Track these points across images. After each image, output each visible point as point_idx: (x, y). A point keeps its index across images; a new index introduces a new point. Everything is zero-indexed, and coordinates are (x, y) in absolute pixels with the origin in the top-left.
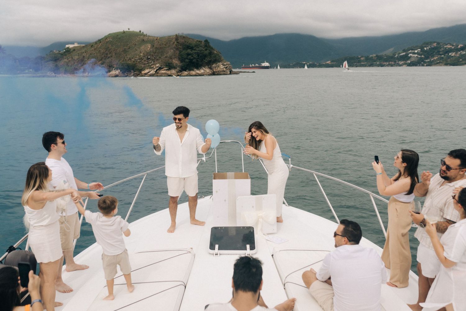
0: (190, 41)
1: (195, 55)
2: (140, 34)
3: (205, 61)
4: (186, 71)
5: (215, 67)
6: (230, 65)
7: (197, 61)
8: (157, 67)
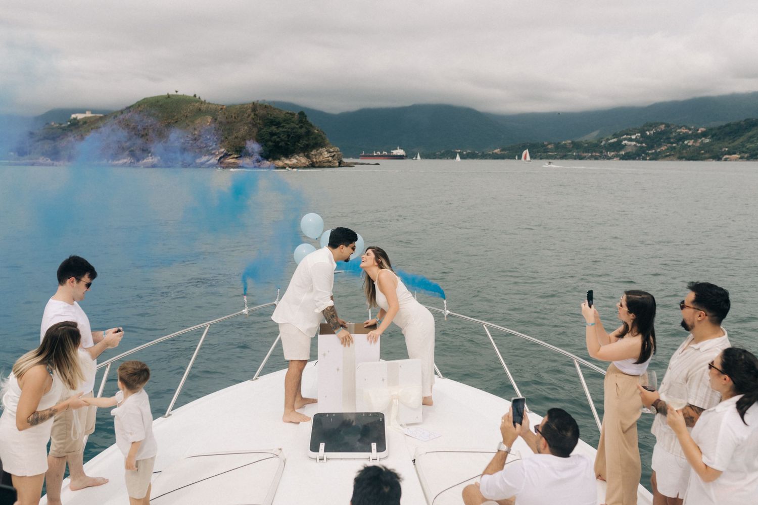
0: (275, 114)
1: (283, 136)
2: (194, 100)
3: (299, 145)
4: (267, 160)
5: (315, 155)
6: (339, 153)
7: (287, 144)
8: (222, 152)
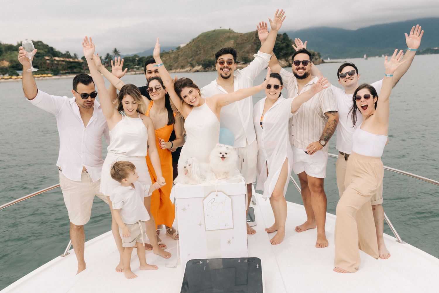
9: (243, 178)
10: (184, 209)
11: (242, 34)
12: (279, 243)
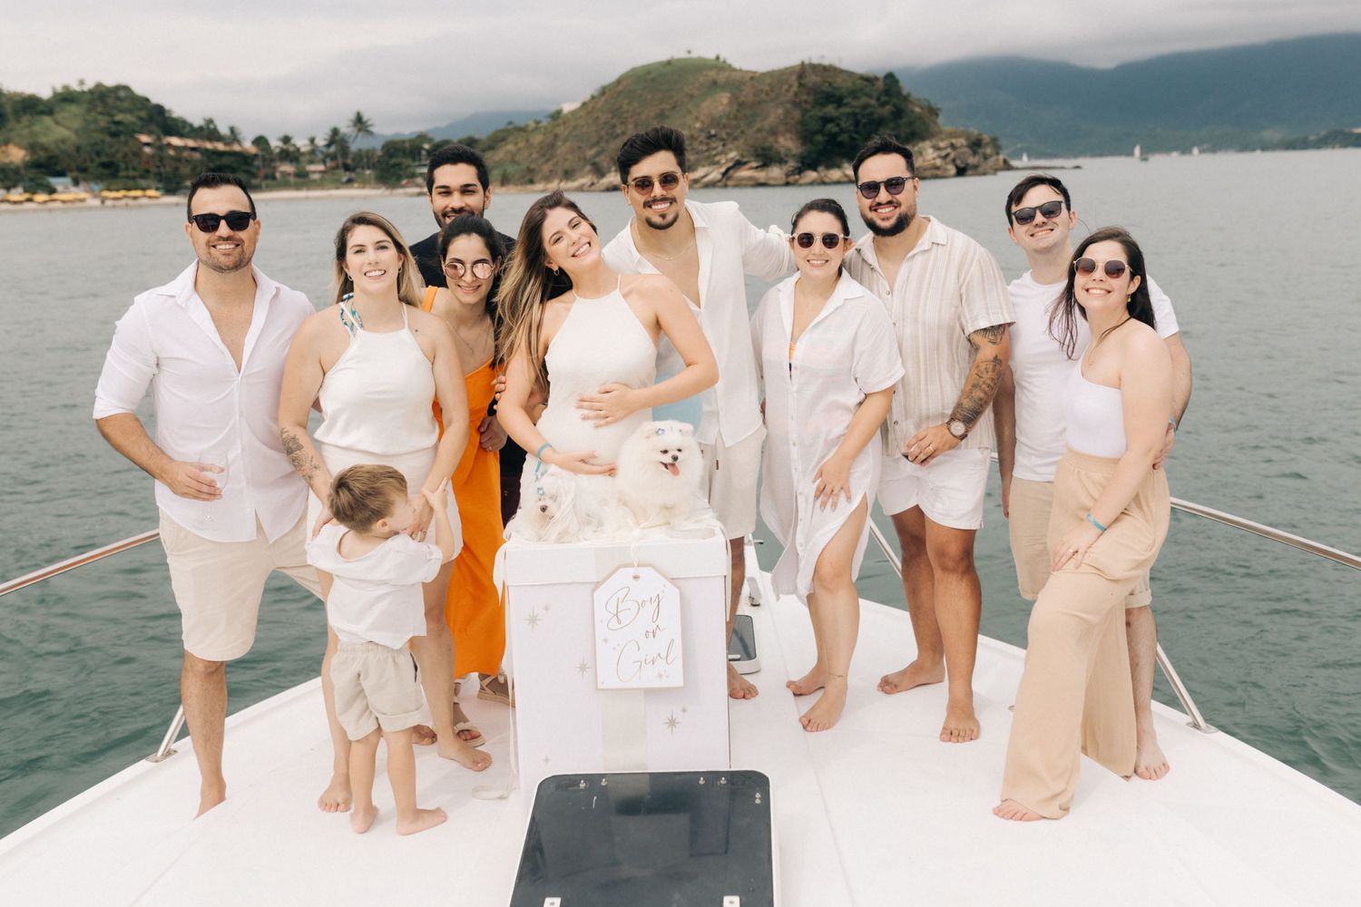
1: (845, 122)
2: (714, 65)
4: (815, 169)
7: (852, 139)
8: (732, 159)
9: (718, 526)
10: (533, 620)
11: (755, 72)
12: (828, 726)
